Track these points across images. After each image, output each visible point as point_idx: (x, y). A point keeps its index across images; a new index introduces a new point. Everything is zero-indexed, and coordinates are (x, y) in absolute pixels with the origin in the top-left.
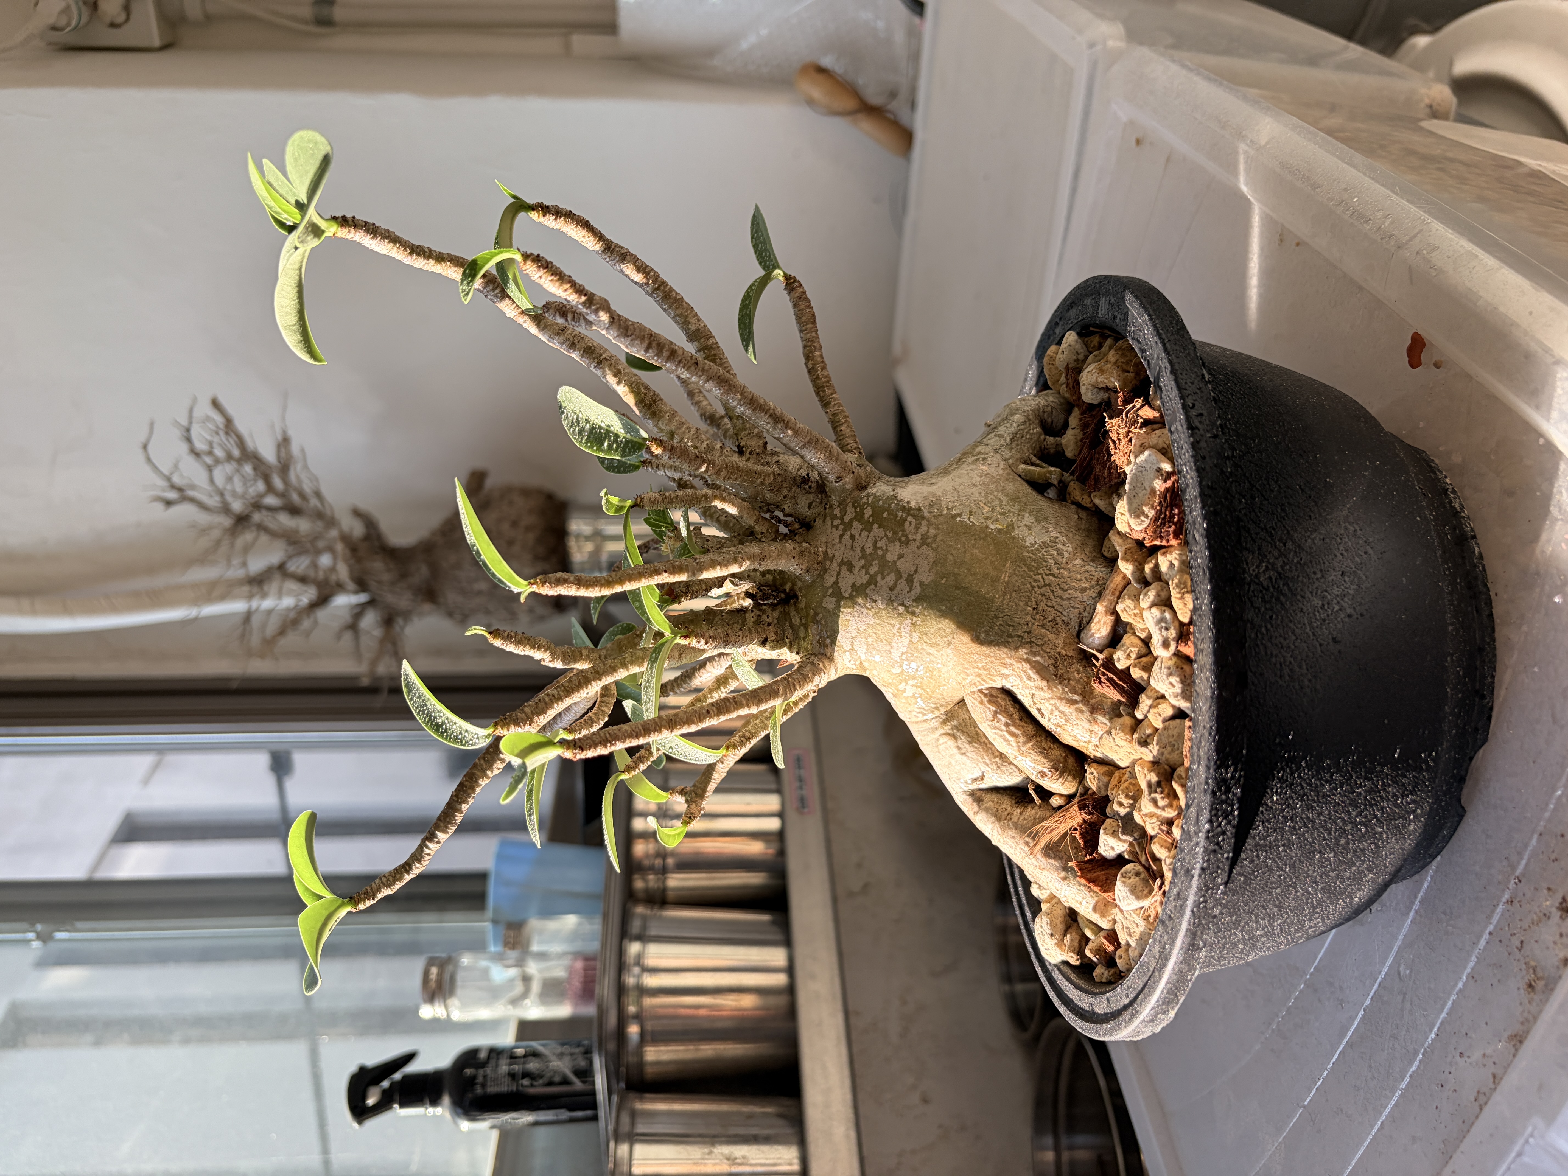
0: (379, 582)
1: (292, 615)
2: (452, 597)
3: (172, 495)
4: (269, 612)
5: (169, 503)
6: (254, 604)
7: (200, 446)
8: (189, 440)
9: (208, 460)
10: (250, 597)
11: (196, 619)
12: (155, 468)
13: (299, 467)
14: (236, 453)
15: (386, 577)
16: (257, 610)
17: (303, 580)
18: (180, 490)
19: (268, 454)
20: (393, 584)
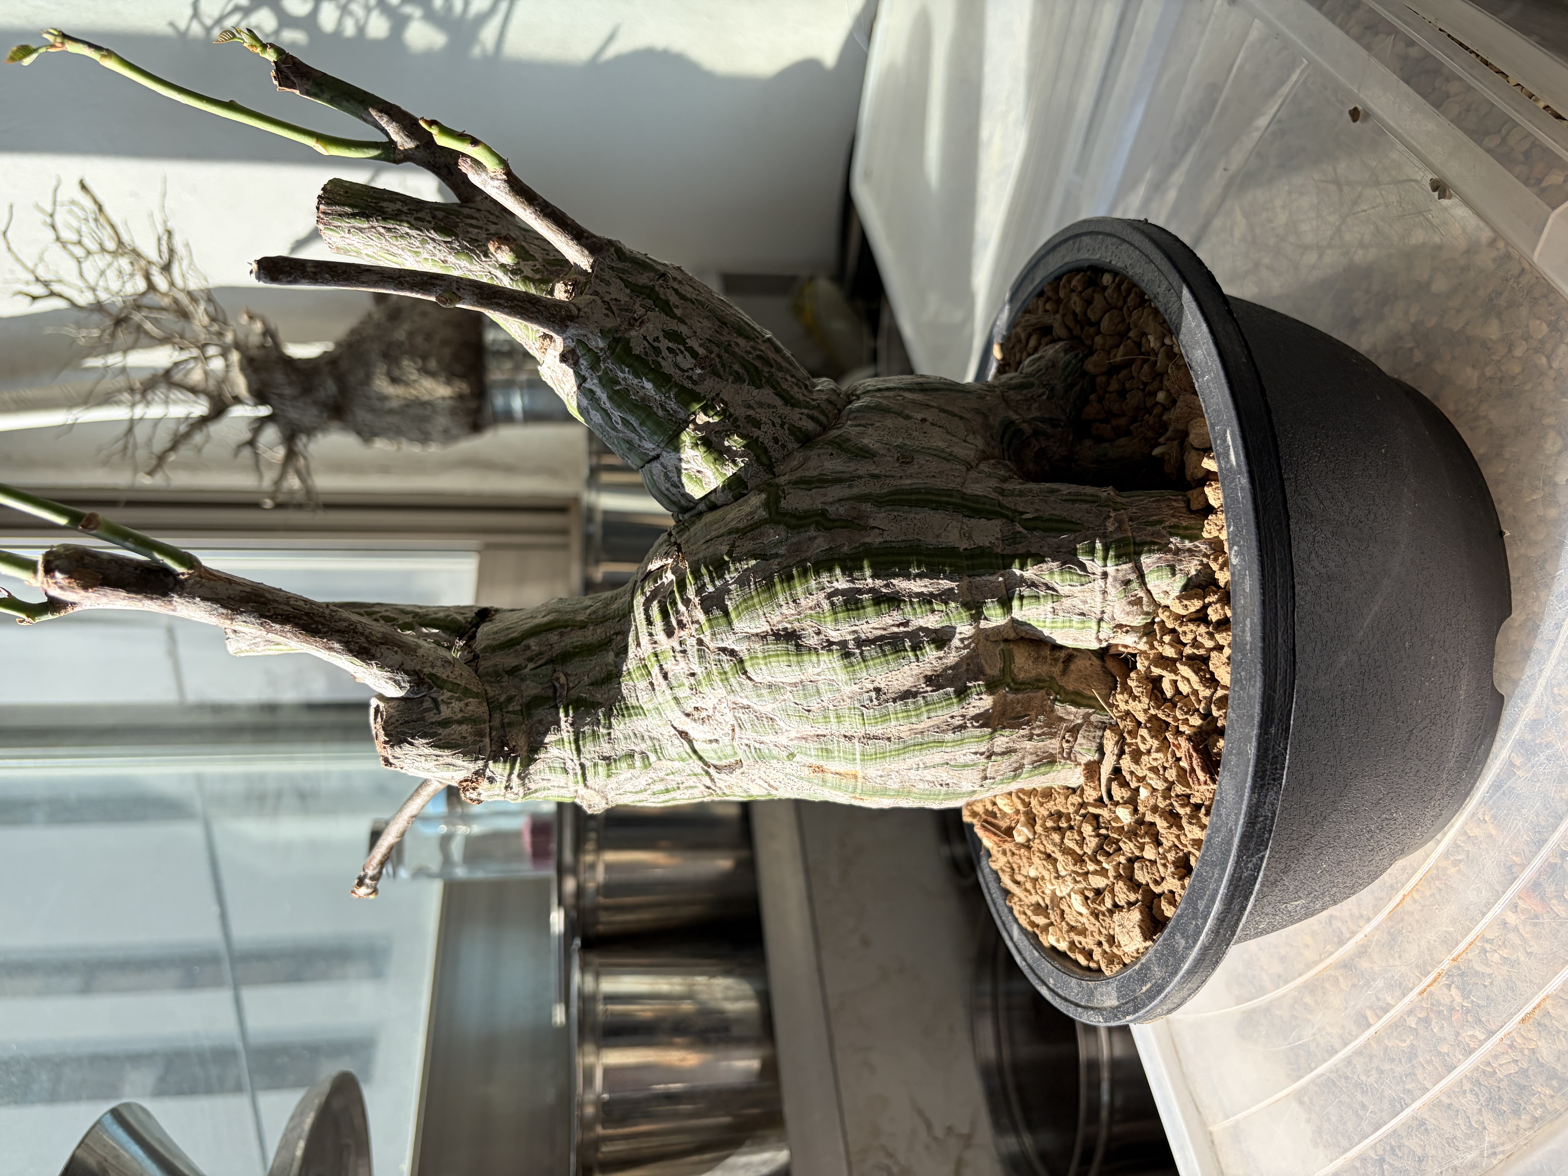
0: (281, 396)
1: (183, 428)
2: (362, 415)
3: (39, 290)
4: (157, 422)
5: (34, 298)
6: (139, 411)
7: (67, 235)
8: (53, 227)
9: (79, 252)
10: (133, 405)
11: (72, 425)
12: (18, 260)
13: (184, 264)
14: (111, 245)
15: (288, 391)
16: (141, 419)
17: (193, 390)
18: (46, 284)
19: (150, 251)
20: (294, 398)
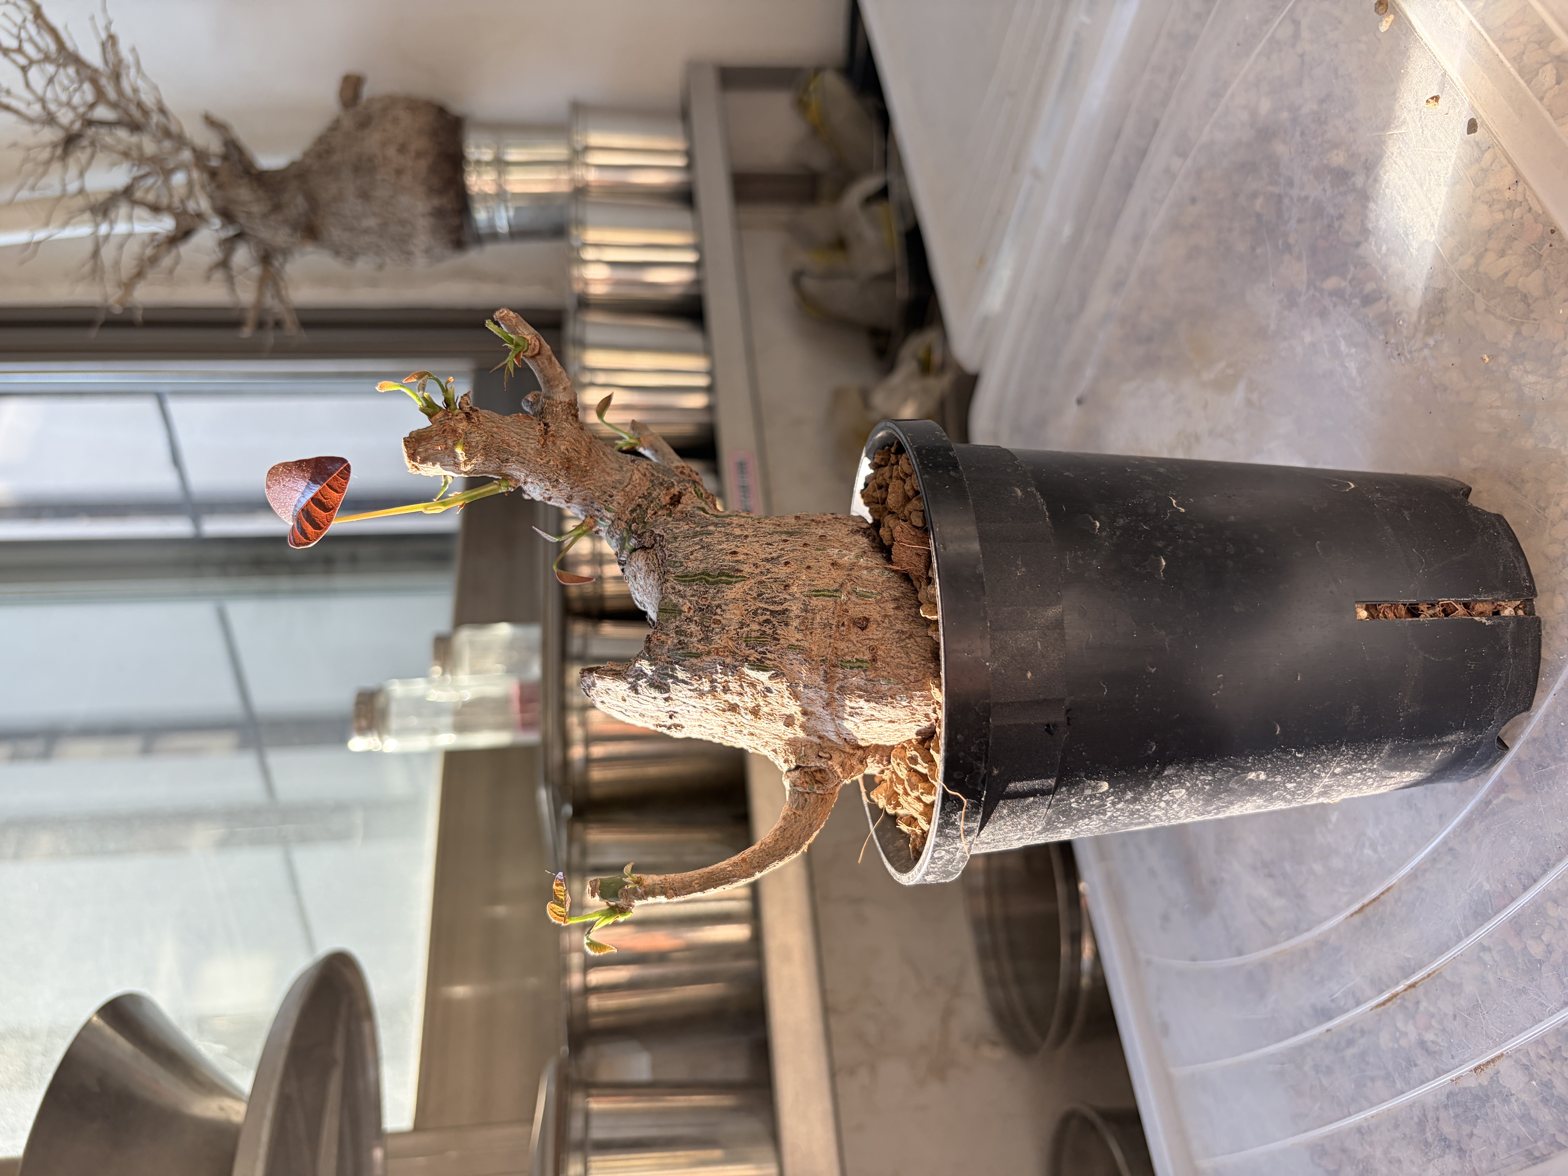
9: (20, 60)
13: (133, 72)
14: (53, 51)
15: (257, 209)
17: (156, 208)
19: (93, 55)
20: (265, 216)
